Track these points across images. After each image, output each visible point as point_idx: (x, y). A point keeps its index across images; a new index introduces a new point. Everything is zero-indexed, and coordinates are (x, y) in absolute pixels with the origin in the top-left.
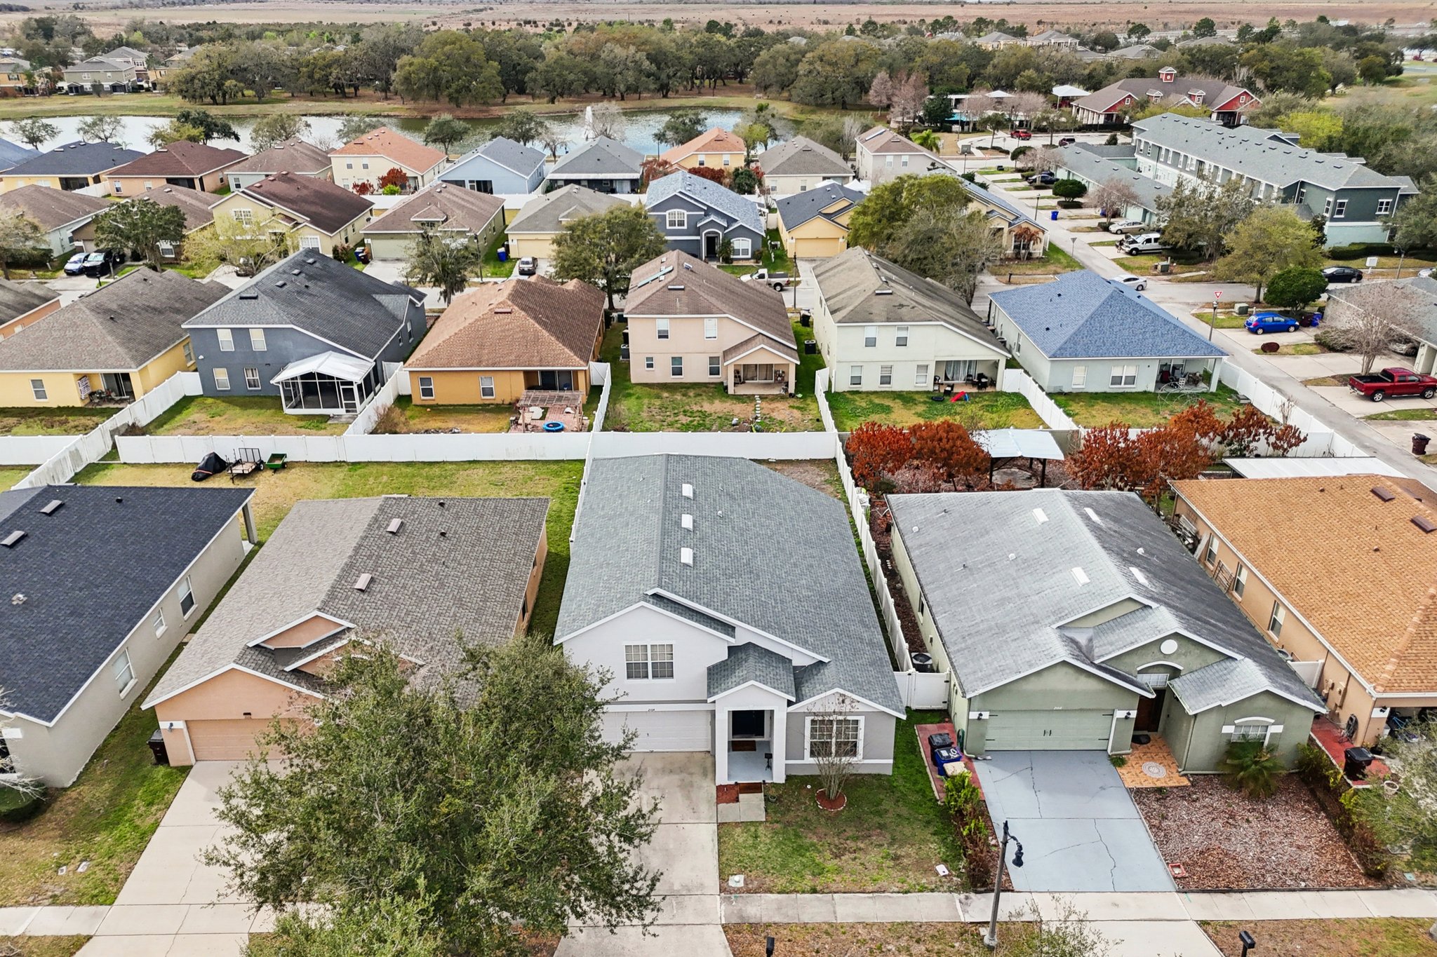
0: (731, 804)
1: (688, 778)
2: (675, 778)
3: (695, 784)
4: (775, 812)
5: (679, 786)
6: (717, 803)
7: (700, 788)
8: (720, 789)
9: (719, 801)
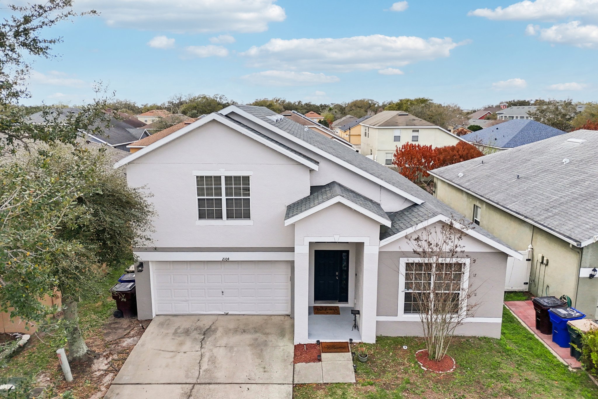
0: (312, 364)
1: (262, 338)
2: (248, 338)
3: (270, 344)
4: (367, 373)
5: (250, 345)
6: (295, 362)
7: (275, 347)
8: (298, 348)
9: (297, 359)
